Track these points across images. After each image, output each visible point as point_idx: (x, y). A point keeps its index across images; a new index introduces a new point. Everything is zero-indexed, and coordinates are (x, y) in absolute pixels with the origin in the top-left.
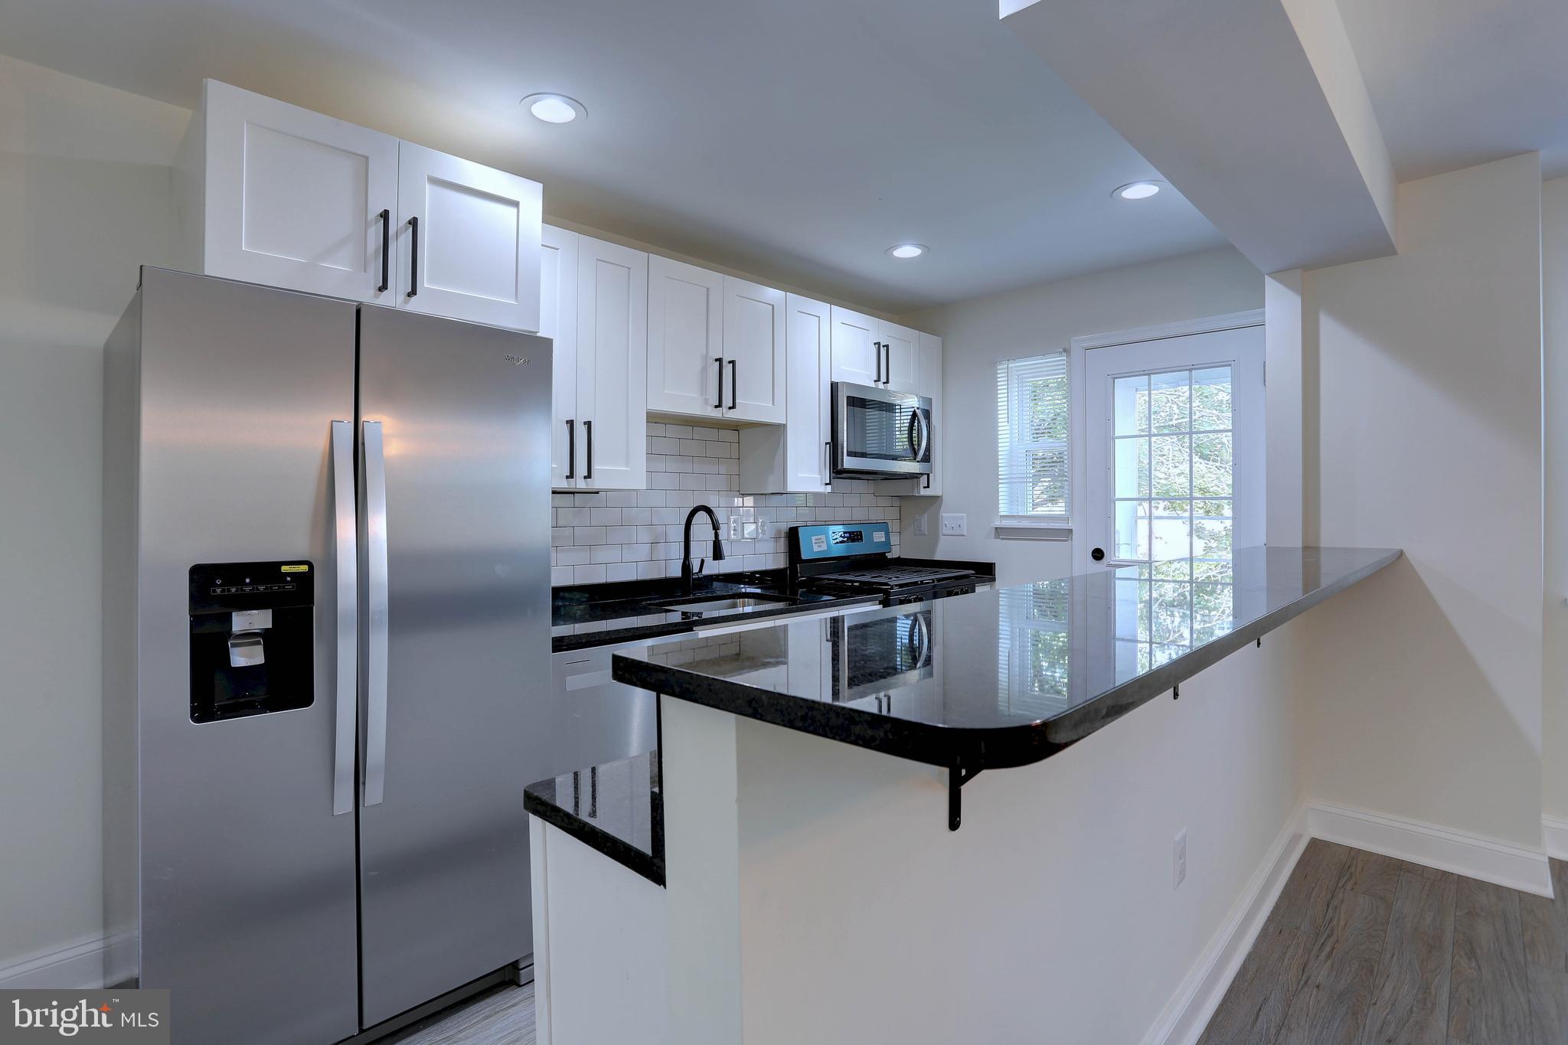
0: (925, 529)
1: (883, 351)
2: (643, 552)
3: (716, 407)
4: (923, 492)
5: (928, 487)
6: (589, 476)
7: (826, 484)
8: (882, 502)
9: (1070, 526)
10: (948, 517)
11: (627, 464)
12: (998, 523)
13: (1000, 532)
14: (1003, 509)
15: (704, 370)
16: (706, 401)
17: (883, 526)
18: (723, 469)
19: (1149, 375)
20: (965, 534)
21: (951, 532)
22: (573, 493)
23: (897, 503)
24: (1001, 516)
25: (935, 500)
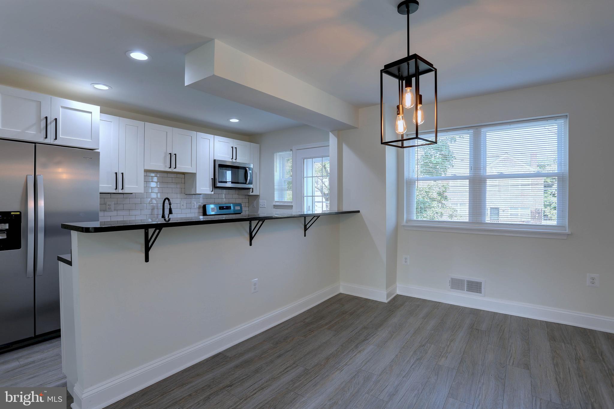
0: (255, 205)
1: (234, 150)
2: (148, 212)
3: (169, 168)
4: (251, 194)
5: (253, 192)
6: (123, 189)
7: (212, 191)
8: (240, 197)
9: (292, 204)
10: (261, 201)
11: (137, 185)
12: (274, 204)
13: (276, 207)
14: (276, 199)
15: (165, 157)
16: (166, 166)
17: (240, 205)
18: (178, 186)
19: (322, 157)
20: (266, 207)
21: (262, 207)
22: (123, 194)
23: (247, 197)
24: (276, 201)
25: (257, 196)
